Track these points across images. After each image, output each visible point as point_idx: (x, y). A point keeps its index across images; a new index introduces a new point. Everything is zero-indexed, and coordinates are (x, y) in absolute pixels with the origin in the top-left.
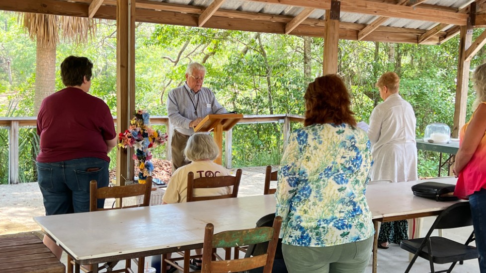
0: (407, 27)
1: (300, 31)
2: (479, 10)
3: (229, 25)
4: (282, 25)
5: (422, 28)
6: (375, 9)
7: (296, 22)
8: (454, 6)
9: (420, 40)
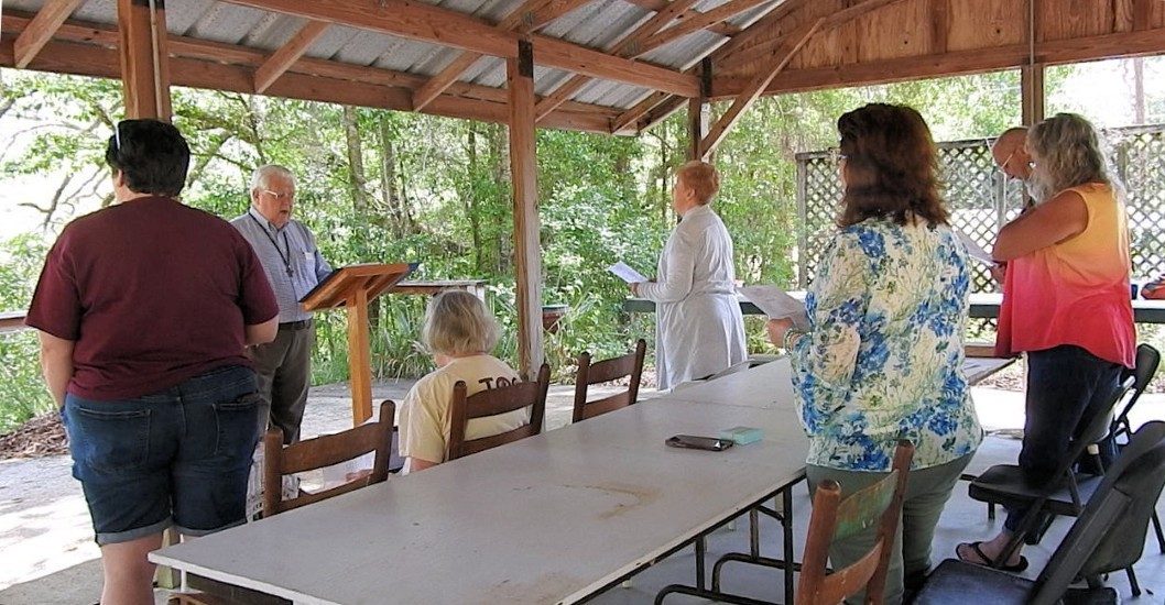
0: (599, 103)
2: (715, 70)
4: (408, 91)
5: (618, 106)
6: (581, 60)
7: (436, 86)
8: (675, 65)
9: (615, 128)
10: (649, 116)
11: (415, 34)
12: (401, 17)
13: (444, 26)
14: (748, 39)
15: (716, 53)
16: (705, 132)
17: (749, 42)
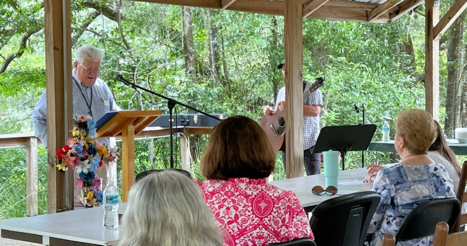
1: (238, 5)
5: (374, 2)
9: (370, 18)
10: (398, 9)
16: (435, 21)
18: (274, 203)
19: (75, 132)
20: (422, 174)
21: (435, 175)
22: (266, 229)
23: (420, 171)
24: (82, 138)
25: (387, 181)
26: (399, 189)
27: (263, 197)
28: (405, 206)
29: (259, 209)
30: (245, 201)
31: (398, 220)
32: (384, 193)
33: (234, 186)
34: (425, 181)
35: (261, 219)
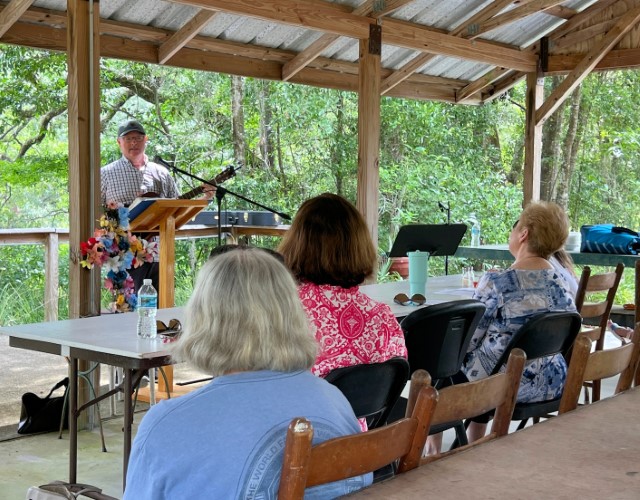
0: (445, 76)
1: (302, 77)
2: (552, 49)
3: (204, 63)
4: (276, 65)
5: (465, 78)
6: (424, 40)
7: (302, 60)
8: (515, 43)
9: (459, 98)
10: (492, 87)
11: (284, 20)
12: (274, 7)
13: (307, 13)
14: (583, 21)
15: (553, 33)
16: (539, 103)
17: (584, 24)
18: (365, 321)
19: (103, 222)
20: (539, 282)
21: (554, 284)
22: (355, 354)
23: (535, 277)
24: (112, 229)
25: (495, 288)
26: (508, 298)
27: (352, 311)
28: (515, 320)
29: (347, 327)
30: (329, 316)
31: (504, 337)
32: (490, 303)
33: (317, 293)
34: (541, 290)
35: (350, 341)
